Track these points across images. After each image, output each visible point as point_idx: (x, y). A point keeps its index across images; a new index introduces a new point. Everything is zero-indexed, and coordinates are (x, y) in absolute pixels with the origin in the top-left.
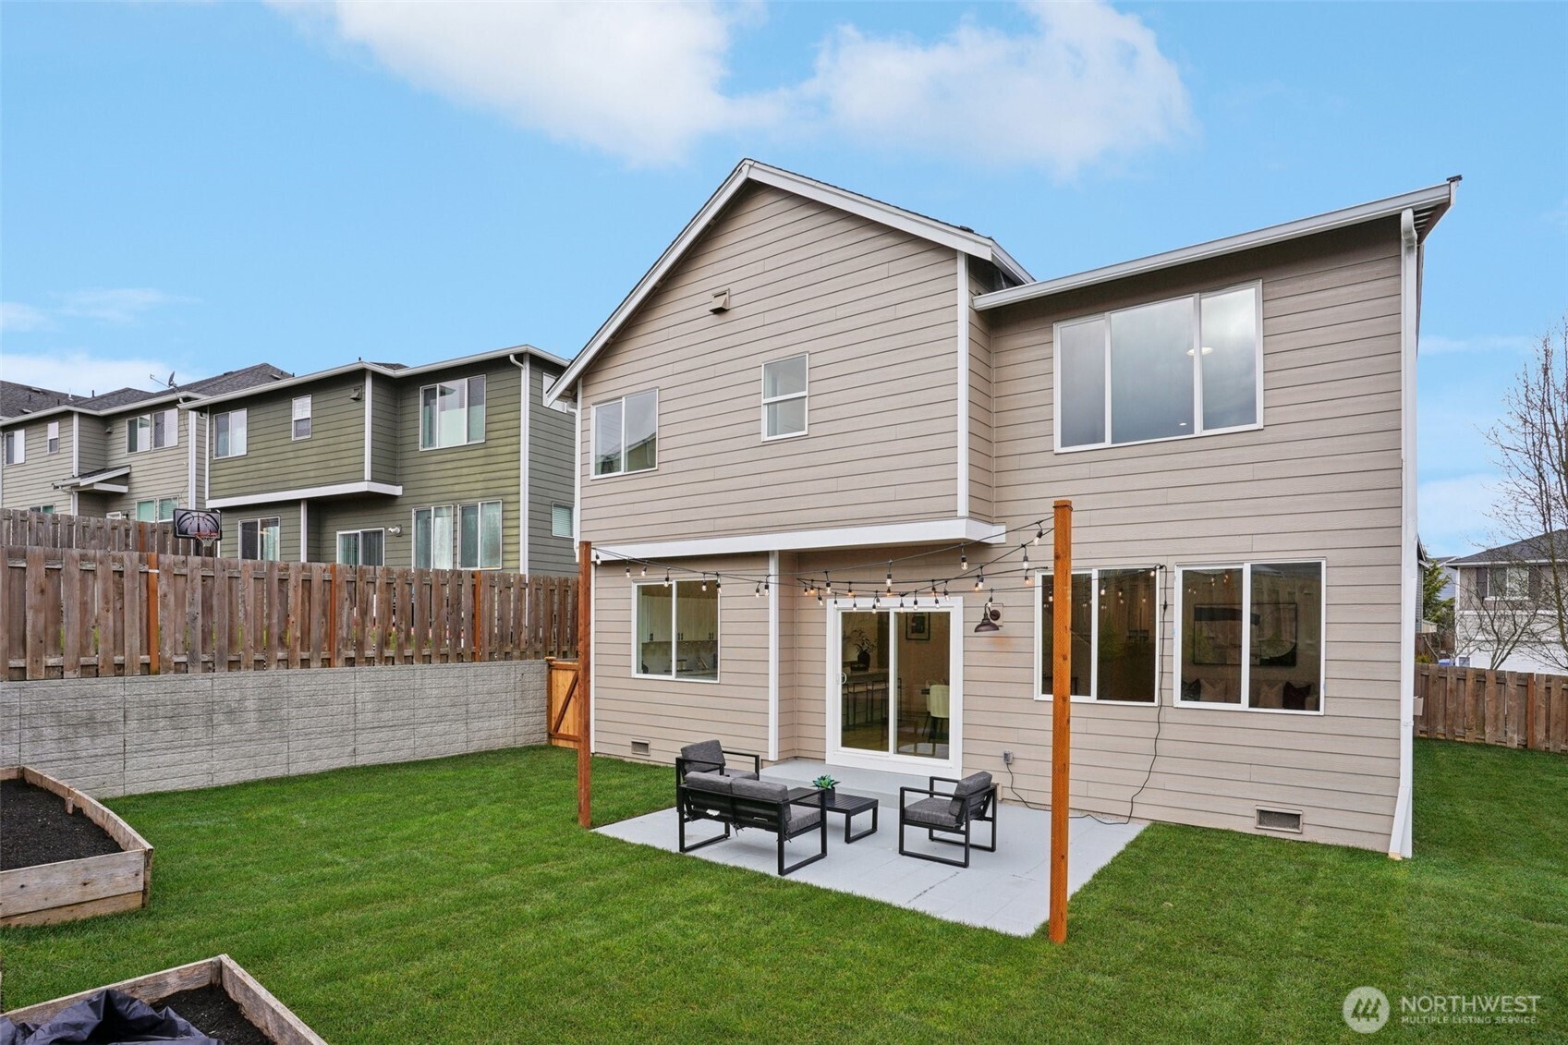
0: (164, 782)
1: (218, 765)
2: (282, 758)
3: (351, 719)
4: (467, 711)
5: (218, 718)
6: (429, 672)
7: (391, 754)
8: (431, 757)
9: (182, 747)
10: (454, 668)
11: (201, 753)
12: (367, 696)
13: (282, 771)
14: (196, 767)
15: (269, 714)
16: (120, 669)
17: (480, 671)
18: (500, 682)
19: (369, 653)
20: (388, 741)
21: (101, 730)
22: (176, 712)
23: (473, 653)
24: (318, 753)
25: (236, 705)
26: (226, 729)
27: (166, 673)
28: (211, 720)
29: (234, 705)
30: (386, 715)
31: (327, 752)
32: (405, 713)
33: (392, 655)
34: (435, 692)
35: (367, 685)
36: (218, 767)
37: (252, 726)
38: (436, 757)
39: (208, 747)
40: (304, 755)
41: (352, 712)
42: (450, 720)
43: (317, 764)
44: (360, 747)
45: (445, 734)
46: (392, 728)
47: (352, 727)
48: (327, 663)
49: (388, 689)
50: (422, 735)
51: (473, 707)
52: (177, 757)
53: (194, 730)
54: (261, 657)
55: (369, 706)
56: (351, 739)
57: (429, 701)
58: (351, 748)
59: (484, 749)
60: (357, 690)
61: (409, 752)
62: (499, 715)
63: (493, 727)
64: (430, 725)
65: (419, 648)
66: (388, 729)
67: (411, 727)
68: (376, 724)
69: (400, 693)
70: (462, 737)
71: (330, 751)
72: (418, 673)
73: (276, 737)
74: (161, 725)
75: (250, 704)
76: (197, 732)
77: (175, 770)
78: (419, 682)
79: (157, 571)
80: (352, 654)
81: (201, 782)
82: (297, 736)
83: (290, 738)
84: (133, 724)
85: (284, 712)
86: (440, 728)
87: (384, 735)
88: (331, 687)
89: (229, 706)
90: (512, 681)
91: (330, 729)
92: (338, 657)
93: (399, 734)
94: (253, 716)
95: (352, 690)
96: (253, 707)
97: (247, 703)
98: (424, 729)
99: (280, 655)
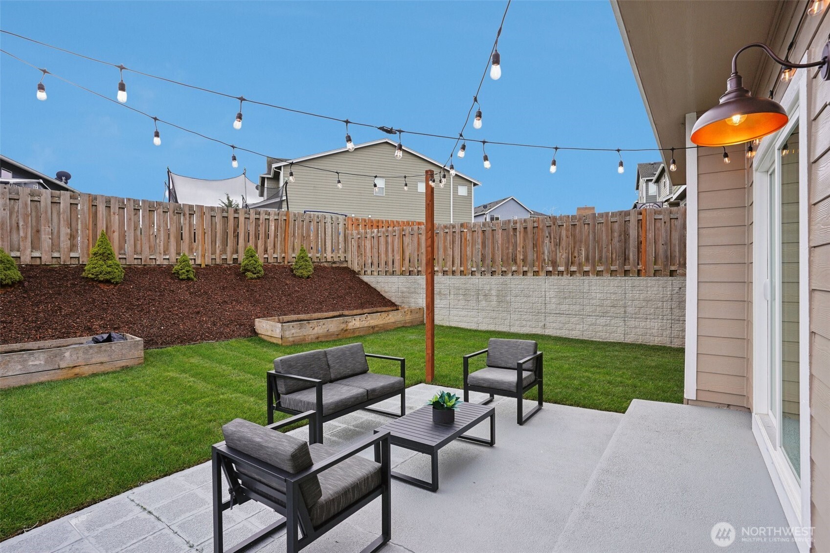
0: (461, 323)
1: (481, 320)
2: (507, 322)
3: (543, 307)
4: (625, 311)
5: (481, 297)
6: (594, 282)
7: (567, 332)
8: (595, 340)
9: (468, 309)
10: (619, 280)
11: (474, 313)
12: (552, 294)
13: (507, 329)
14: (472, 319)
15: (502, 298)
16: (454, 273)
17: (636, 283)
18: (656, 293)
19: (561, 269)
20: (565, 324)
21: (443, 297)
22: (466, 293)
23: (639, 271)
24: (524, 323)
25: (488, 292)
26: (483, 303)
27: (469, 275)
28: (478, 298)
29: (487, 292)
30: (564, 307)
31: (529, 323)
32: (577, 307)
33: (575, 270)
34: (599, 296)
35: (552, 287)
36: (480, 321)
37: (494, 303)
38: (598, 340)
39: (477, 311)
40: (518, 323)
41: (544, 302)
42: (610, 316)
43: (524, 329)
44: (548, 325)
45: (606, 325)
46: (568, 316)
47: (543, 311)
48: (536, 273)
49: (565, 290)
50: (589, 323)
51: (629, 310)
52: (466, 313)
53: (472, 302)
54: (505, 269)
55: (553, 300)
56: (543, 318)
57: (594, 301)
58: (543, 324)
59: (640, 342)
60: (546, 290)
61: (579, 333)
62: (654, 319)
63: (648, 327)
64: (594, 317)
65: (594, 266)
66: (565, 316)
67: (581, 317)
68: (557, 312)
69: (574, 294)
70: (620, 330)
71: (531, 323)
72: (587, 282)
73: (504, 311)
74: (461, 298)
75: (494, 292)
76: (473, 303)
77: (465, 319)
78: (587, 288)
79: (466, 230)
80: (550, 269)
81: (473, 327)
82: (514, 312)
83: (511, 312)
84: (452, 296)
85: (508, 298)
86: (602, 321)
87: (563, 319)
88: (532, 286)
89: (485, 292)
90: (669, 293)
91: (531, 311)
92: (542, 271)
93: (573, 320)
94: (495, 298)
95: (544, 290)
96: (494, 294)
97: (492, 292)
98: (590, 320)
99: (514, 268)
